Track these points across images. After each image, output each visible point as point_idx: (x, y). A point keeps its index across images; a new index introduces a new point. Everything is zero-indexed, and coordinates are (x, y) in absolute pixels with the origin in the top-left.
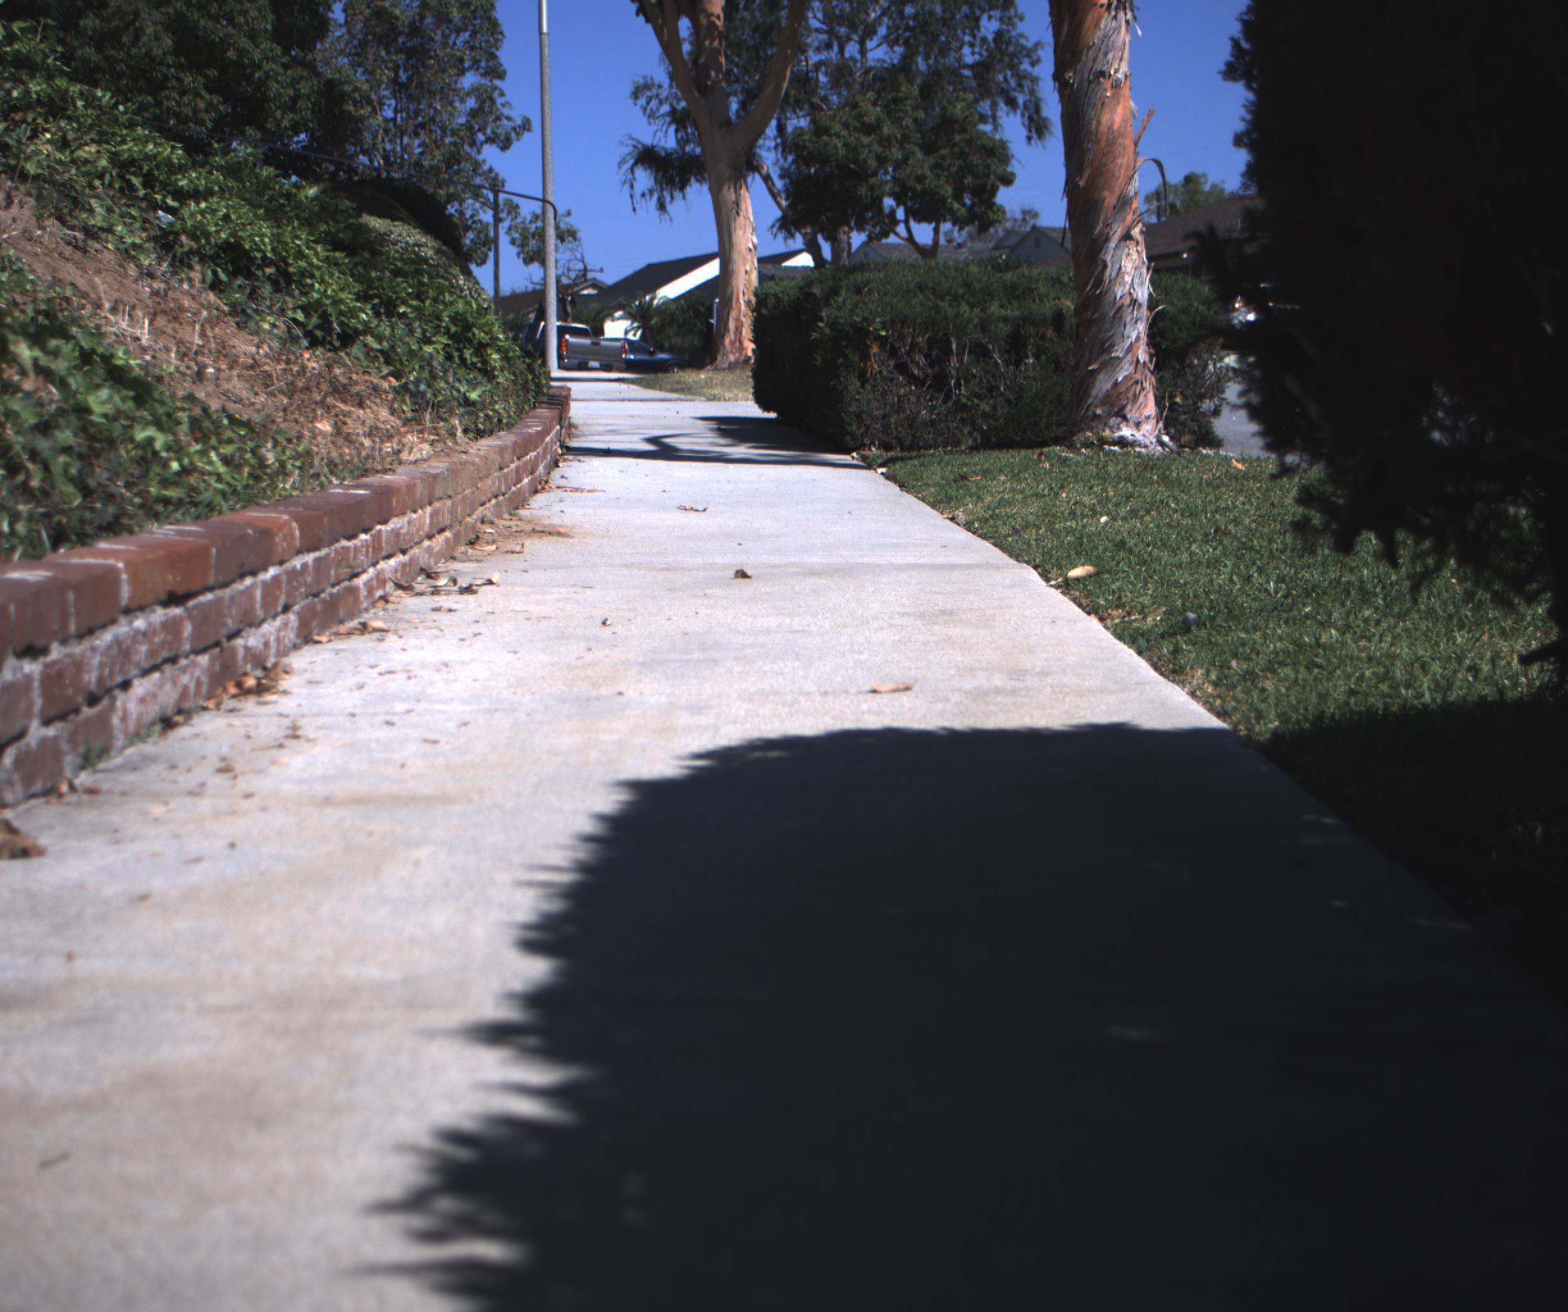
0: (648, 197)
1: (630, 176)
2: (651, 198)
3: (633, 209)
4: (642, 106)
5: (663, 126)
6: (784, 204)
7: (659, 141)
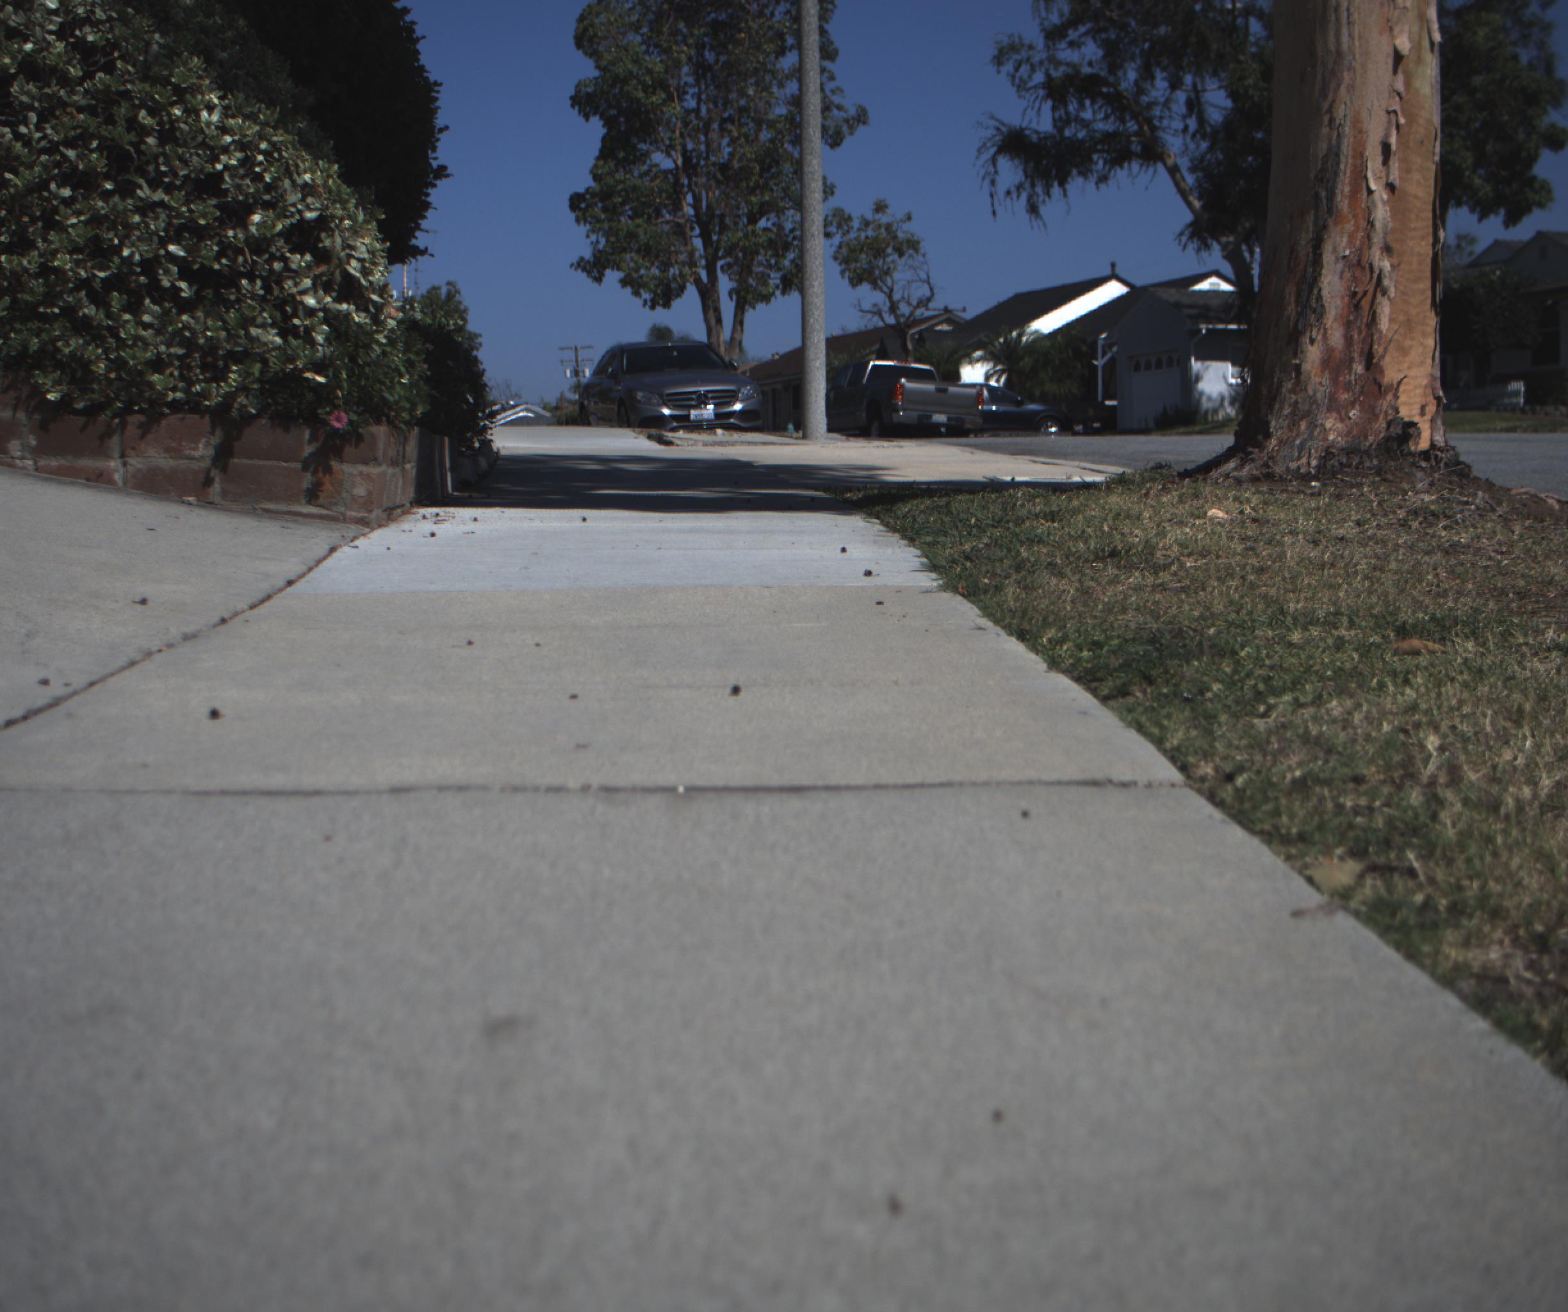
0: (1014, 195)
1: (990, 169)
2: (1018, 197)
3: (994, 213)
4: (1008, 74)
5: (1034, 101)
6: (1197, 204)
7: (1030, 122)
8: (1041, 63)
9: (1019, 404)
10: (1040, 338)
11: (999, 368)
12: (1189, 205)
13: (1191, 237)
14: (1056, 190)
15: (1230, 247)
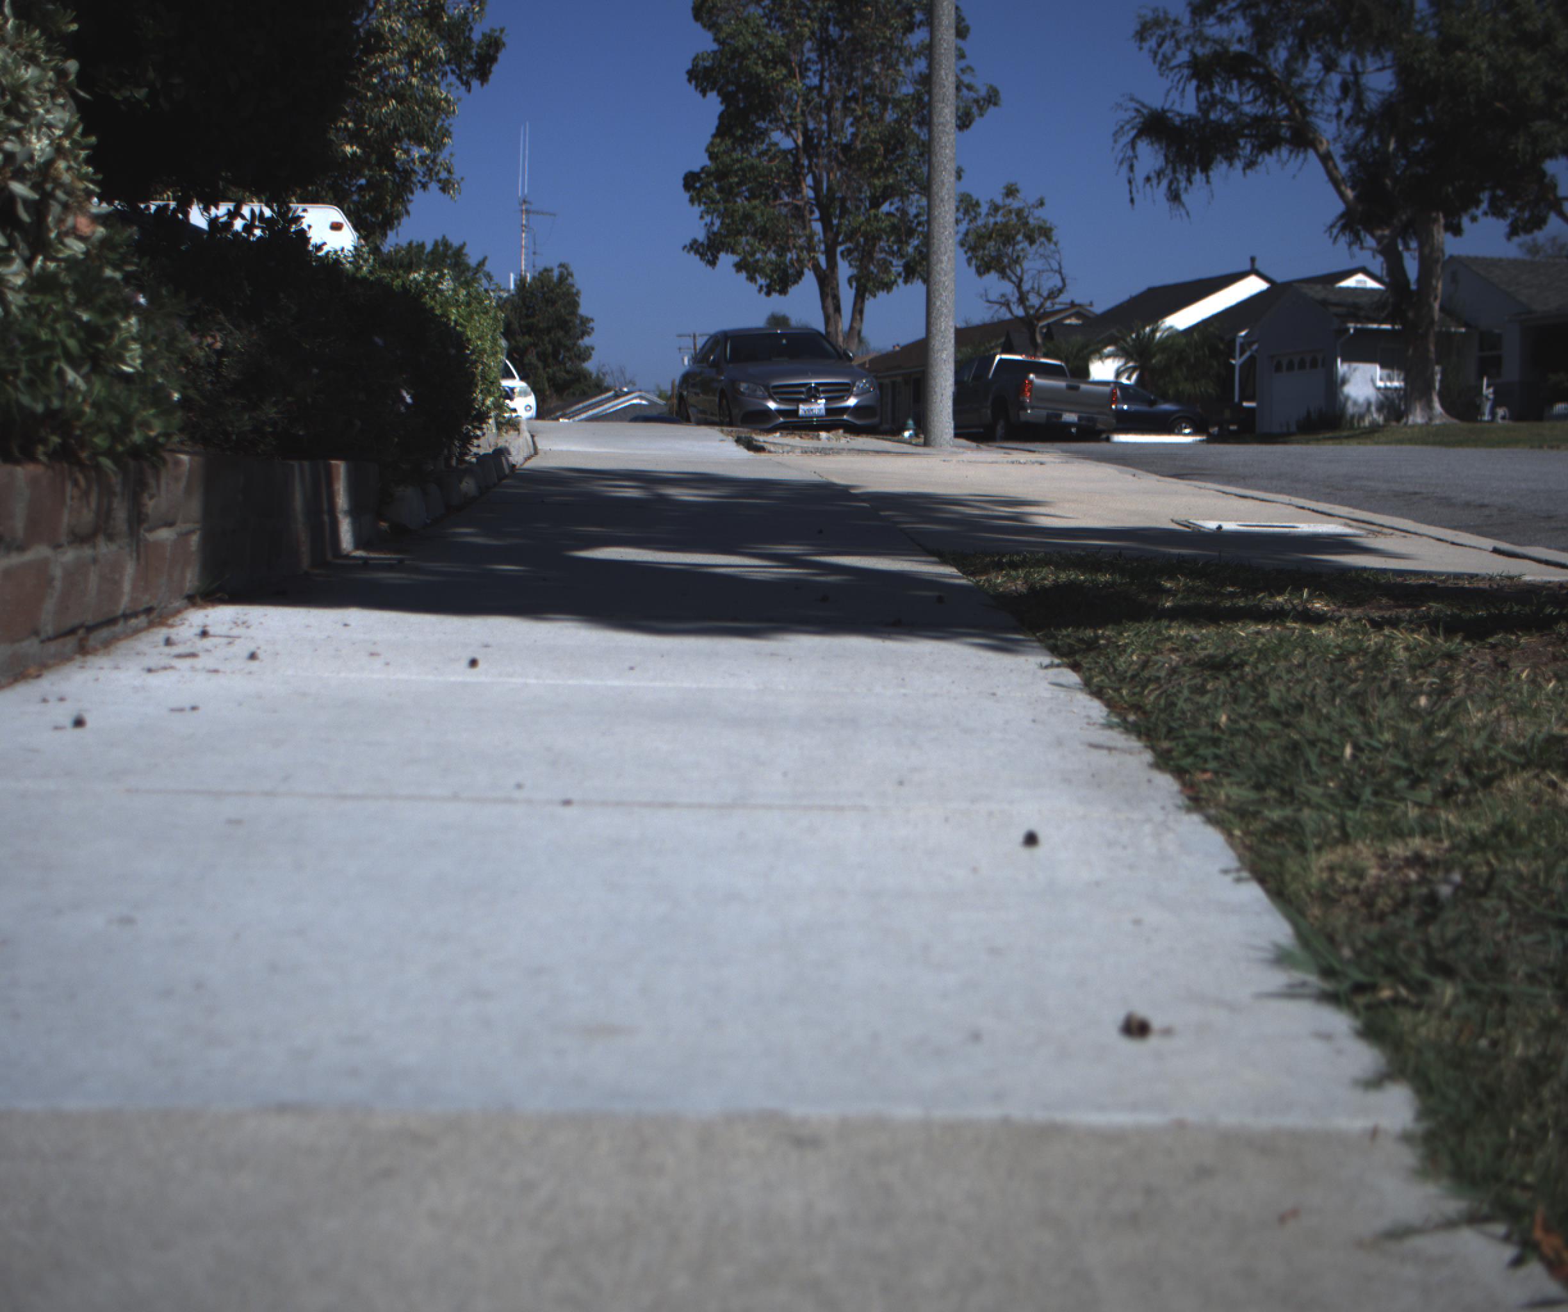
0: (1155, 181)
1: (1130, 153)
2: (1159, 183)
3: (1132, 200)
4: (1150, 50)
5: (1179, 81)
6: (1350, 194)
7: (1173, 103)
8: (1187, 39)
9: (1152, 403)
10: (1176, 335)
11: (1131, 364)
12: (1342, 195)
13: (1343, 228)
14: (1198, 176)
15: (1385, 241)
